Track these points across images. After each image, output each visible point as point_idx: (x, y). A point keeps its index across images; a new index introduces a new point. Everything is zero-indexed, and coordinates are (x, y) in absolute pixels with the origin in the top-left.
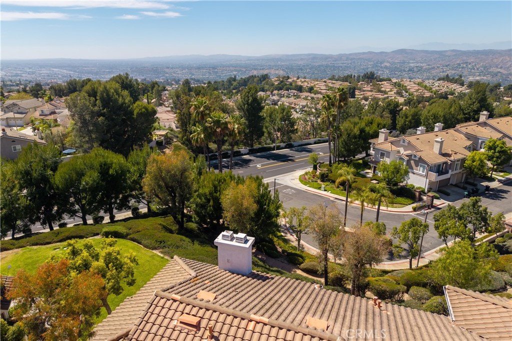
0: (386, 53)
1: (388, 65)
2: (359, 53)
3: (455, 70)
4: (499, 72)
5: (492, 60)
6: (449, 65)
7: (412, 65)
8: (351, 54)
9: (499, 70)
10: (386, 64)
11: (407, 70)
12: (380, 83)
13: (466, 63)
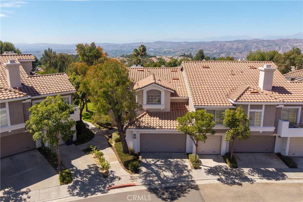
0: (150, 43)
1: (152, 50)
2: (135, 43)
3: (187, 52)
4: (208, 53)
5: (204, 47)
6: (184, 50)
7: (165, 50)
8: (130, 44)
9: (208, 52)
10: (151, 49)
11: (163, 52)
12: (150, 58)
13: (192, 48)
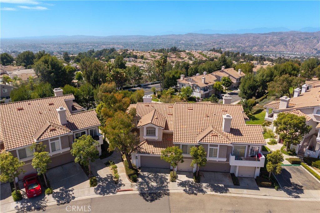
0: (182, 35)
1: (183, 42)
2: (167, 35)
3: (219, 45)
4: (241, 46)
5: (237, 39)
6: (215, 42)
7: (196, 42)
8: (162, 36)
9: (240, 45)
10: (182, 42)
11: (194, 45)
12: (180, 53)
13: (224, 41)
